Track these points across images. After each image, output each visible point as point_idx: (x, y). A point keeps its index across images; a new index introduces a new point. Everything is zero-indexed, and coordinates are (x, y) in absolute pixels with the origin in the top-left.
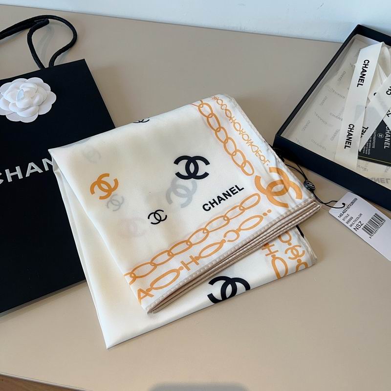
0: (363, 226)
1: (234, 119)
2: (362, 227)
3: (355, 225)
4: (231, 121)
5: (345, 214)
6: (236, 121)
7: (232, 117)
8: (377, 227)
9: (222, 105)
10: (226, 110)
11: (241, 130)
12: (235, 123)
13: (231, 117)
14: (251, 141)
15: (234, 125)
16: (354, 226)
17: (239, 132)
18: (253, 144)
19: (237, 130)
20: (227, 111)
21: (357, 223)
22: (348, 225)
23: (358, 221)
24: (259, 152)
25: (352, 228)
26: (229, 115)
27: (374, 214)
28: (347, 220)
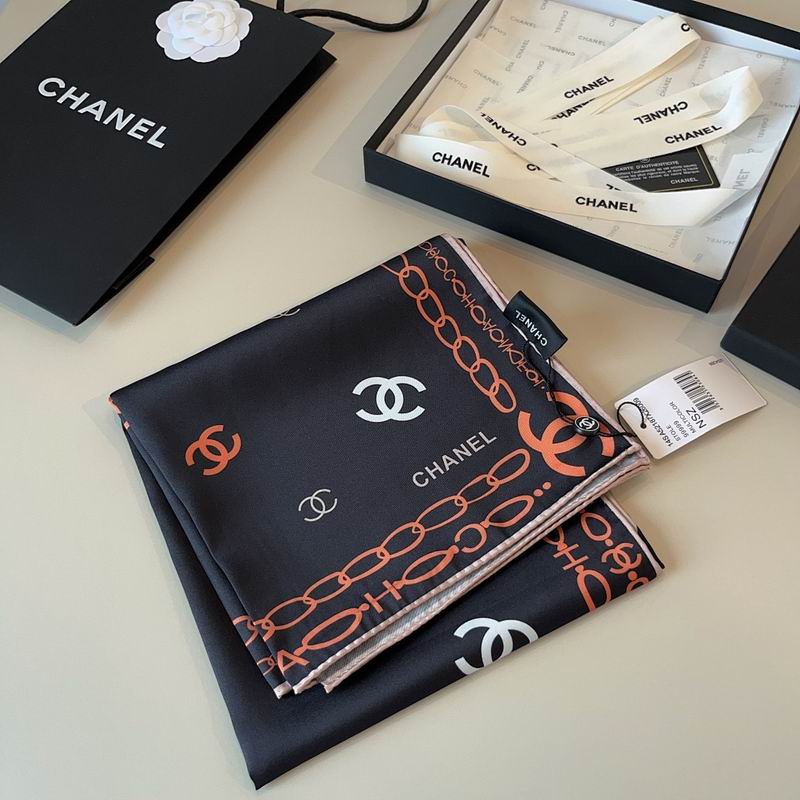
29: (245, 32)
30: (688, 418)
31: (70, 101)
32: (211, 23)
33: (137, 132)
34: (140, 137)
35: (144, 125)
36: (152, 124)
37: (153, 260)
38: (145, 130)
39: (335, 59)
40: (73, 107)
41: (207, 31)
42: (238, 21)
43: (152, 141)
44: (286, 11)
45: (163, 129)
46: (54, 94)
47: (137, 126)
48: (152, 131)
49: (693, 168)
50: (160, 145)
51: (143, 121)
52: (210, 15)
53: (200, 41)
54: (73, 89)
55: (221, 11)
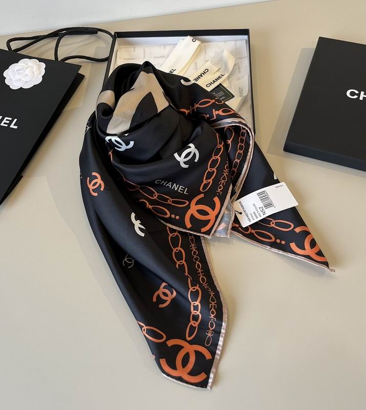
29: (43, 72)
30: (259, 210)
32: (27, 71)
33: (5, 123)
34: (6, 125)
35: (7, 120)
36: (11, 119)
37: (22, 177)
38: (8, 122)
41: (27, 75)
42: (39, 68)
43: (12, 126)
44: (59, 60)
45: (16, 120)
47: (5, 121)
48: (11, 122)
49: (221, 93)
50: (16, 127)
51: (6, 118)
52: (27, 68)
53: (24, 79)
55: (31, 65)
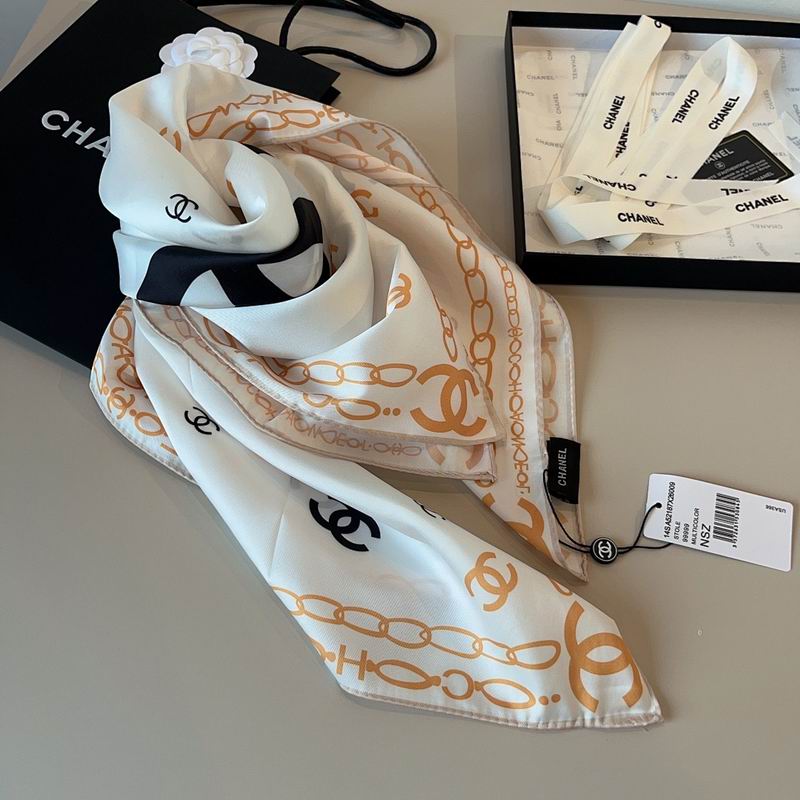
0: (712, 530)
1: (518, 387)
2: (711, 533)
3: (699, 537)
4: (512, 388)
5: (673, 525)
6: (519, 393)
7: (518, 382)
8: (733, 519)
9: (514, 354)
10: (515, 365)
11: (519, 412)
12: (515, 395)
13: (515, 381)
14: (523, 442)
15: (512, 398)
16: (699, 541)
17: (512, 414)
18: (522, 447)
19: (512, 409)
20: (515, 369)
21: (699, 530)
22: (689, 544)
23: (700, 525)
24: (524, 468)
25: (698, 546)
26: (514, 377)
27: (716, 497)
28: (681, 534)
29: (251, 68)
31: (75, 136)
32: (217, 59)
39: (339, 93)
40: (79, 142)
46: (58, 128)
54: (78, 123)
55: (226, 46)
